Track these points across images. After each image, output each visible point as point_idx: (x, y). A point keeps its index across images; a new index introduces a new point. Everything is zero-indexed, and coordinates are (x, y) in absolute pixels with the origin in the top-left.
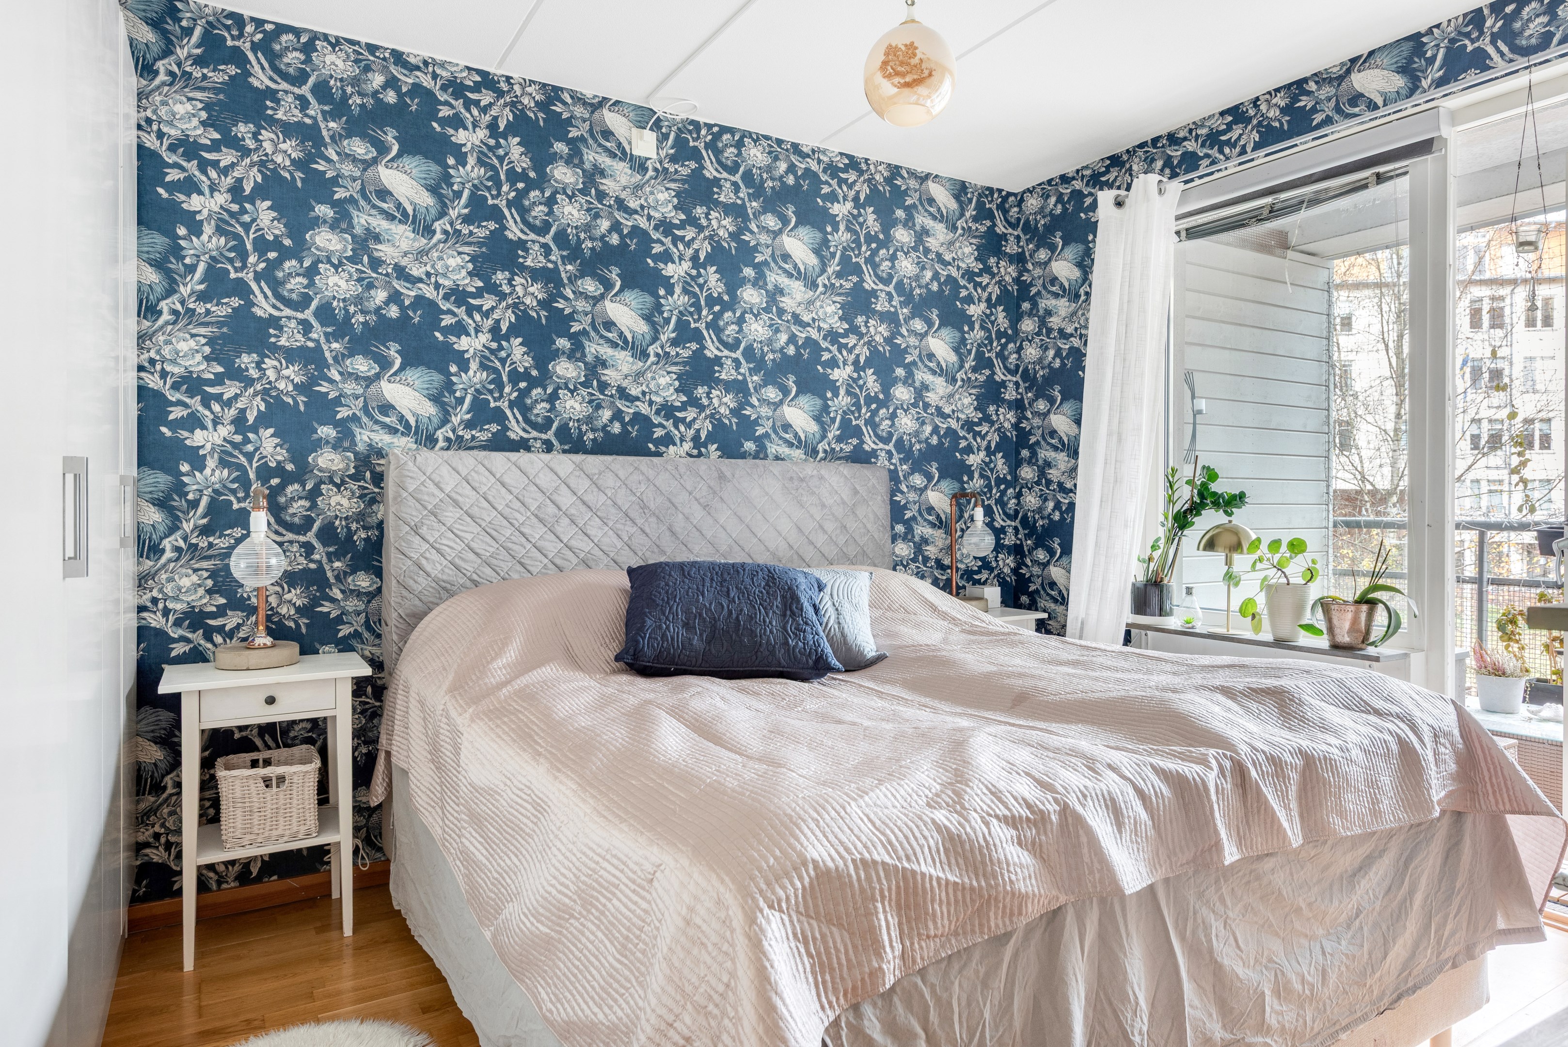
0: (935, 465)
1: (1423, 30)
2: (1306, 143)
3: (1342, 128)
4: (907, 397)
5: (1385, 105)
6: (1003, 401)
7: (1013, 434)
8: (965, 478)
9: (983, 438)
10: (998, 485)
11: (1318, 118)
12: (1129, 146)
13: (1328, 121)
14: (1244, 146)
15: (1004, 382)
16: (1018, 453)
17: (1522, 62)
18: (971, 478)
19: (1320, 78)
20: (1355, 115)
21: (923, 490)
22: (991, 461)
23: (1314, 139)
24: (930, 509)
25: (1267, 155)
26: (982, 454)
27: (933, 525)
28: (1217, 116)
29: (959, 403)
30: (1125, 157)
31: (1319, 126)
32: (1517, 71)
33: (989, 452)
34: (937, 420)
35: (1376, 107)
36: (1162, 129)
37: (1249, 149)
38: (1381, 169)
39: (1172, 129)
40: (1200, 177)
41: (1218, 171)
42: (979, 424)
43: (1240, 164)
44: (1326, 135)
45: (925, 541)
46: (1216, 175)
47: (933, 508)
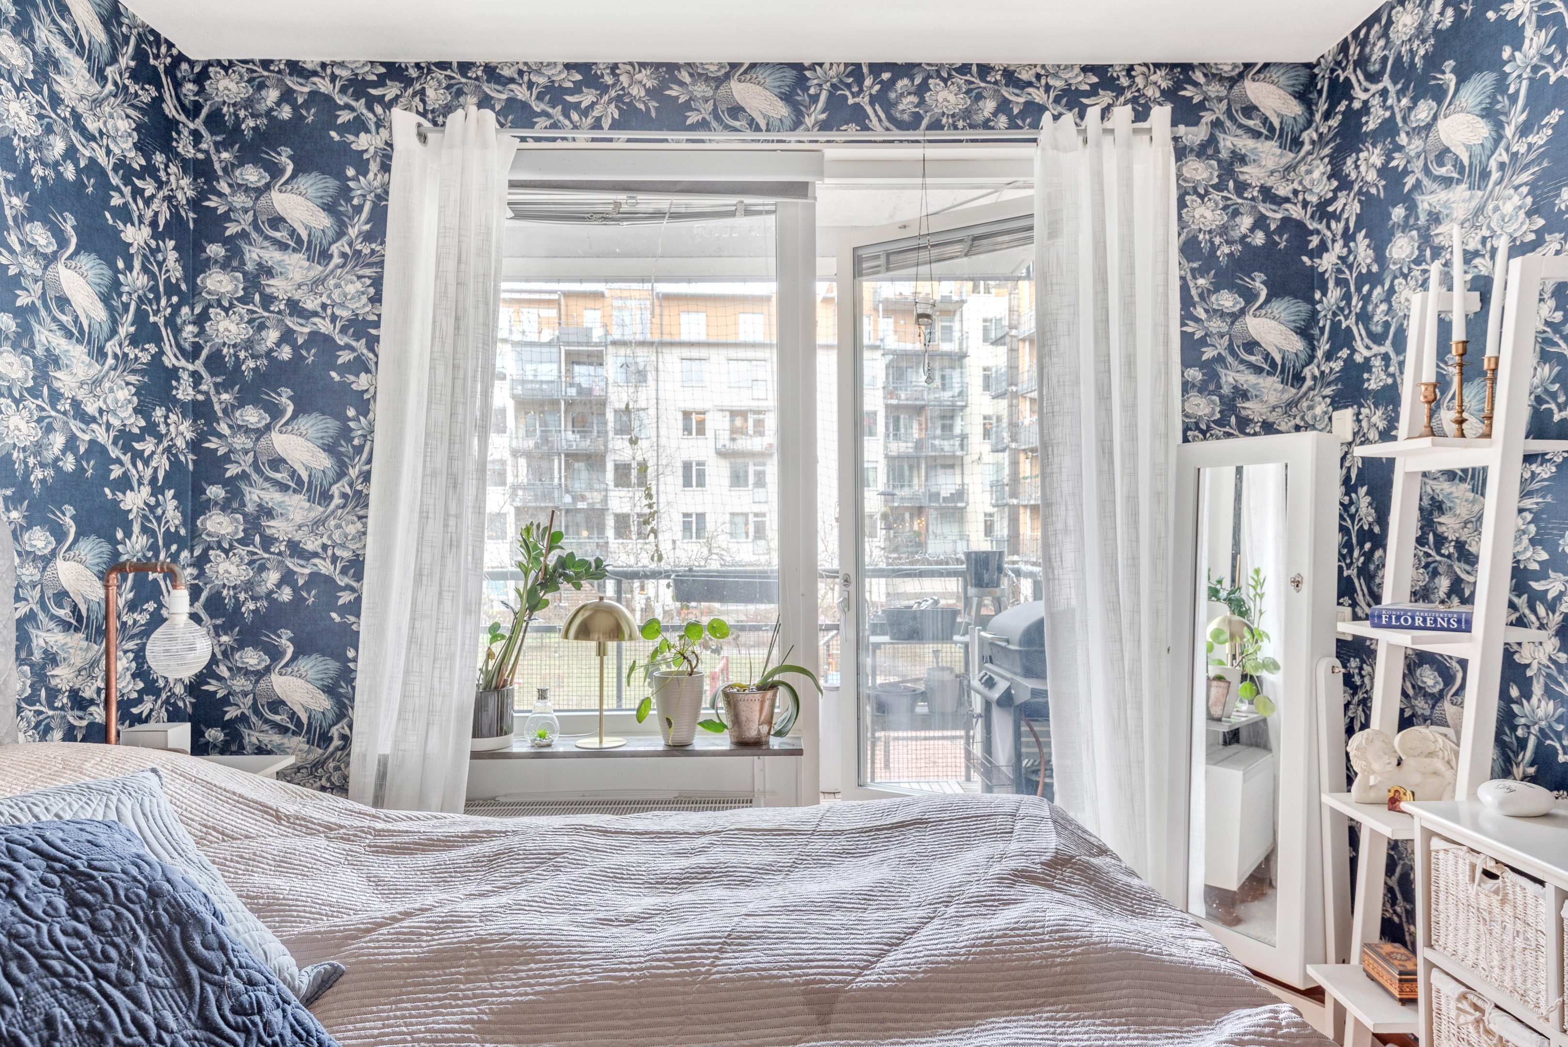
0: (69, 510)
1: (807, 63)
2: (678, 141)
3: (718, 139)
4: (20, 374)
5: (768, 130)
6: (175, 401)
7: (189, 459)
8: (120, 535)
9: (147, 462)
10: (167, 546)
11: (693, 118)
12: (422, 59)
13: (703, 125)
14: (598, 120)
15: (176, 369)
16: (199, 491)
17: (897, 134)
18: (128, 534)
19: (697, 72)
20: (736, 130)
21: (47, 560)
22: (158, 504)
23: (688, 141)
24: (61, 596)
25: (629, 140)
26: (146, 490)
27: (66, 626)
28: (560, 67)
29: (111, 396)
30: (413, 73)
31: (693, 127)
32: (892, 142)
33: (157, 490)
34: (75, 426)
35: (760, 130)
36: (479, 55)
37: (606, 123)
38: (748, 200)
39: (493, 60)
40: (537, 139)
41: (564, 139)
42: (140, 438)
43: (594, 140)
44: (702, 141)
45: (51, 659)
46: (559, 144)
47: (66, 594)
